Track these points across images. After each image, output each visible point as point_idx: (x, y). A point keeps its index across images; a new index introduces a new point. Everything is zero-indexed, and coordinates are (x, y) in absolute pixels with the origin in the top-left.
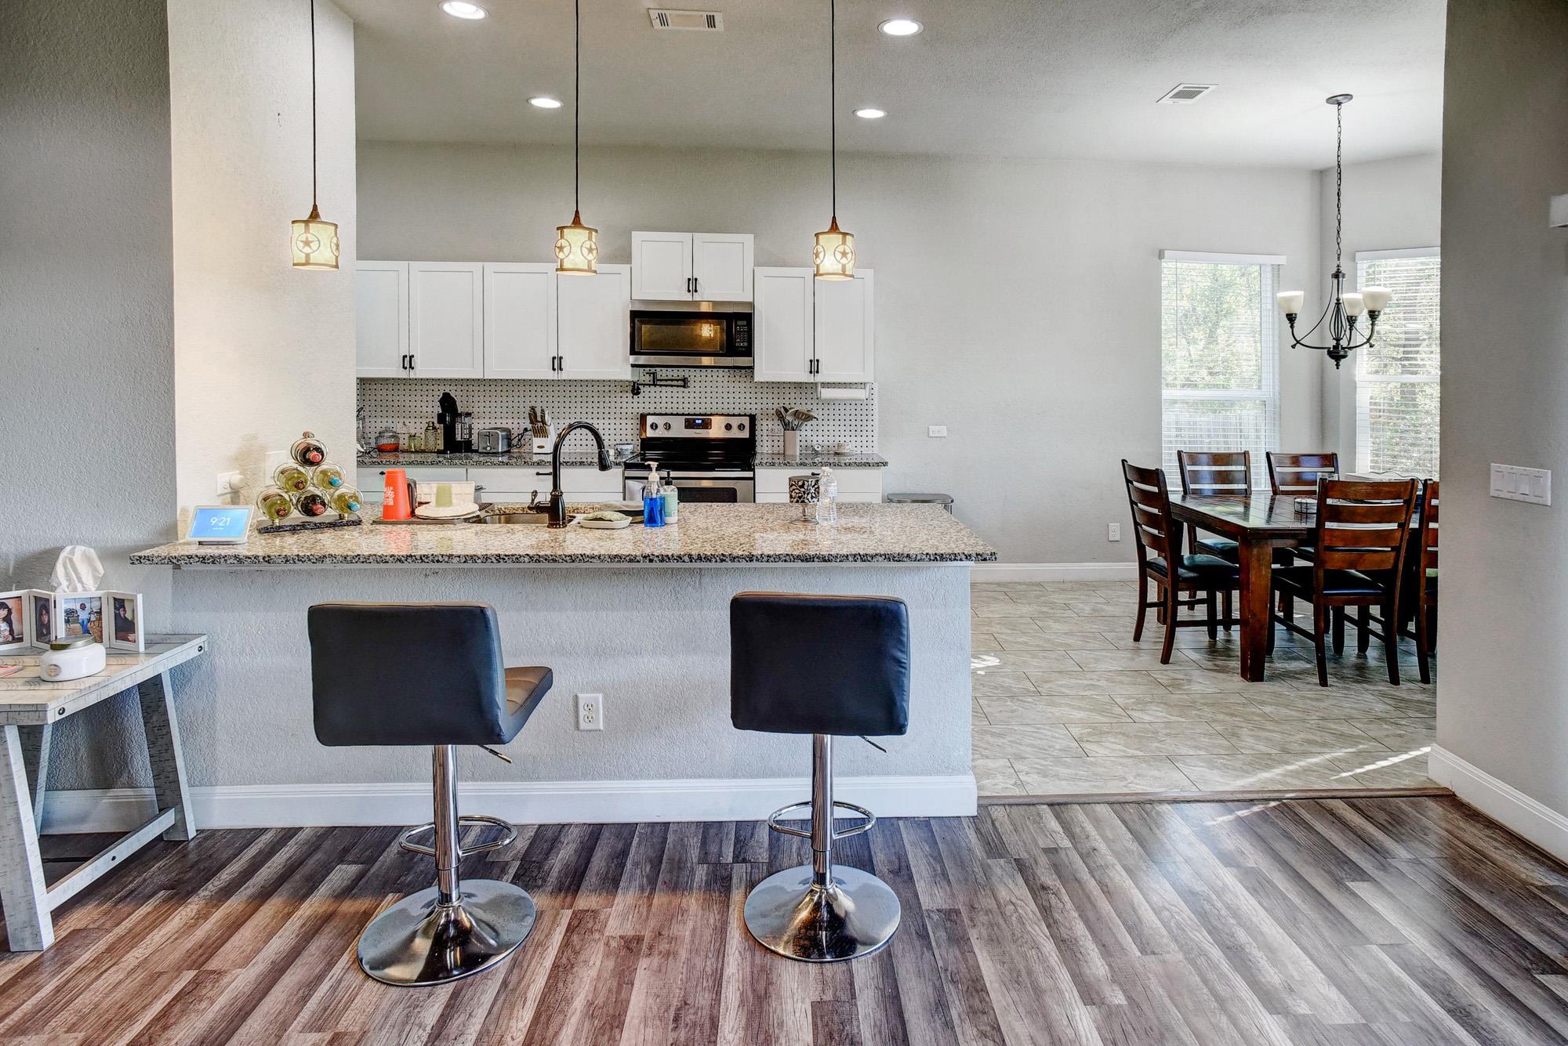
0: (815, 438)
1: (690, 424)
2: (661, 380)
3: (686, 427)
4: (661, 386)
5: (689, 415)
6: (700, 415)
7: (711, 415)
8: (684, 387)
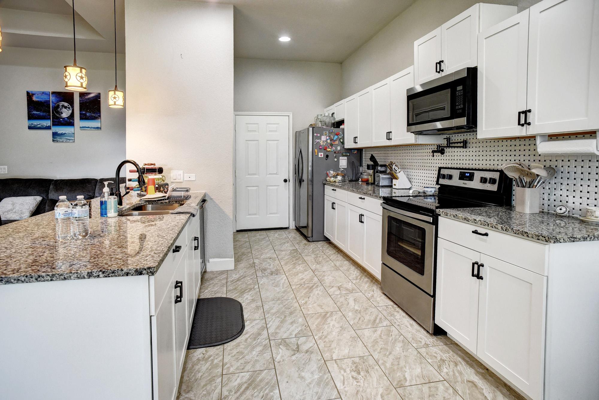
0: (571, 199)
1: (462, 177)
2: (455, 143)
3: (460, 179)
4: (454, 147)
5: (463, 169)
6: (469, 169)
7: (475, 170)
8: (463, 147)
